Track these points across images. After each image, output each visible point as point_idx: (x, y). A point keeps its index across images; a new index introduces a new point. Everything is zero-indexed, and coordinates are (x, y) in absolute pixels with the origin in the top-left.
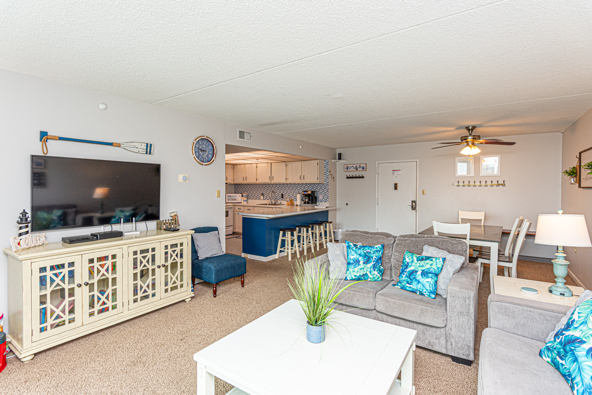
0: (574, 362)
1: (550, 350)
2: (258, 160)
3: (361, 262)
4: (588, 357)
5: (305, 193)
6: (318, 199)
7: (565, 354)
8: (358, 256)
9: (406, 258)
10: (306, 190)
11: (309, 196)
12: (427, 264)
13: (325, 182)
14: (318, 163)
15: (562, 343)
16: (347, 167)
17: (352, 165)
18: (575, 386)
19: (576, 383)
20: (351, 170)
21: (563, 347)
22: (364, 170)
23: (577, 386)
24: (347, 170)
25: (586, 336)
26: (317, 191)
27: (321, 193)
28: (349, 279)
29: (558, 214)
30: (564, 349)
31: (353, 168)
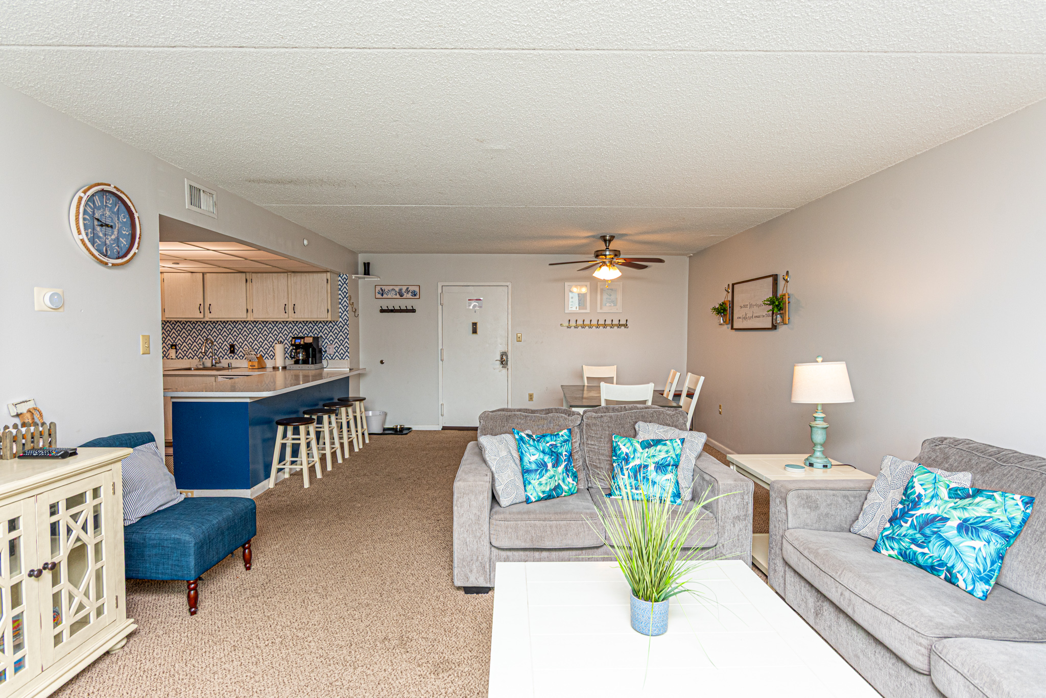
0: (946, 546)
1: (895, 540)
2: (178, 264)
3: (550, 465)
4: (963, 536)
5: (298, 342)
6: (323, 353)
7: (925, 539)
8: (542, 455)
9: (621, 446)
10: (296, 336)
11: (306, 347)
12: (660, 451)
13: (341, 319)
14: (327, 280)
15: (915, 526)
16: (382, 290)
17: (391, 287)
18: (959, 575)
19: (958, 572)
20: (389, 296)
21: (919, 532)
22: (415, 297)
23: (961, 575)
24: (381, 297)
25: (945, 511)
26: (321, 336)
27: (331, 342)
28: (534, 500)
29: (817, 362)
30: (921, 534)
31: (393, 292)
